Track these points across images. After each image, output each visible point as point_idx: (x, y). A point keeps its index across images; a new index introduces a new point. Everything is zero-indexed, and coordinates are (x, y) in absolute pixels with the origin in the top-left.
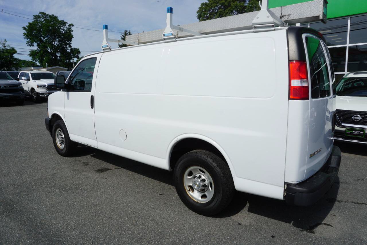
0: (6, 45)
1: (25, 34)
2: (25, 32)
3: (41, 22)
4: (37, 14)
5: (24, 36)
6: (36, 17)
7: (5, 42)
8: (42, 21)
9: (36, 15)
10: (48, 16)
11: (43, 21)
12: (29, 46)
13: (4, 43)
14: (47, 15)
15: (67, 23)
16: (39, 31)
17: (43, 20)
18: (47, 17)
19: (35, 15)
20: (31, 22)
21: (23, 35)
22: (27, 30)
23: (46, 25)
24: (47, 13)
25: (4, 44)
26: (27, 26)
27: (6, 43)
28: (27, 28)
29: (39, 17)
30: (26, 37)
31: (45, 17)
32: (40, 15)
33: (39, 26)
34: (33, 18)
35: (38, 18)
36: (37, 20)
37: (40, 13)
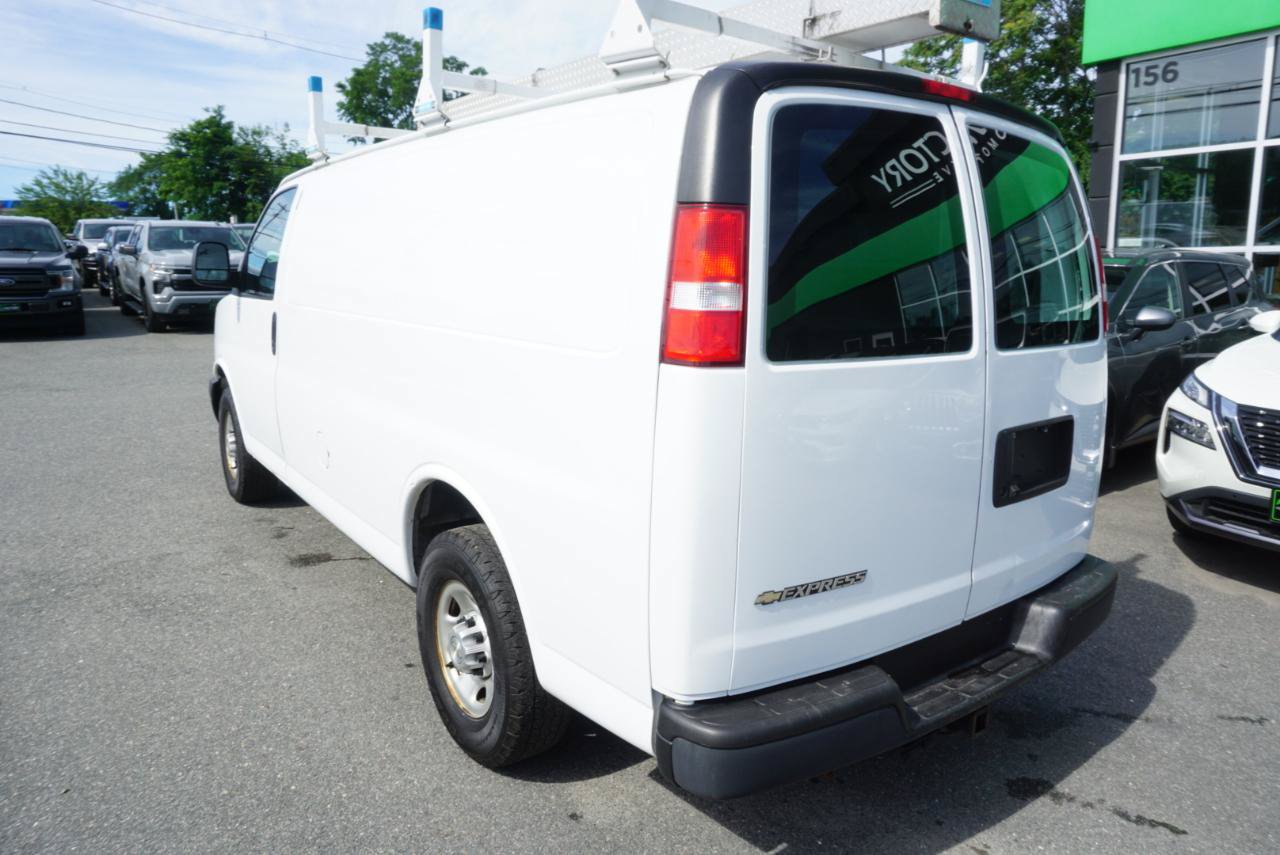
0: (287, 141)
1: (341, 105)
2: (343, 98)
3: (388, 65)
4: (379, 41)
5: (339, 111)
6: (377, 50)
7: (286, 131)
8: (392, 63)
9: (376, 44)
10: (410, 46)
11: (396, 61)
12: (352, 143)
13: (282, 135)
14: (408, 42)
15: (467, 66)
16: (383, 94)
17: (395, 57)
18: (409, 50)
19: (372, 43)
20: (361, 67)
21: (337, 108)
22: (347, 94)
23: (403, 74)
24: (407, 37)
25: (282, 138)
26: (347, 81)
27: (287, 134)
28: (349, 88)
29: (383, 48)
30: (343, 114)
31: (402, 49)
32: (387, 42)
33: (384, 78)
34: (368, 53)
35: (381, 52)
36: (377, 60)
37: (388, 35)
